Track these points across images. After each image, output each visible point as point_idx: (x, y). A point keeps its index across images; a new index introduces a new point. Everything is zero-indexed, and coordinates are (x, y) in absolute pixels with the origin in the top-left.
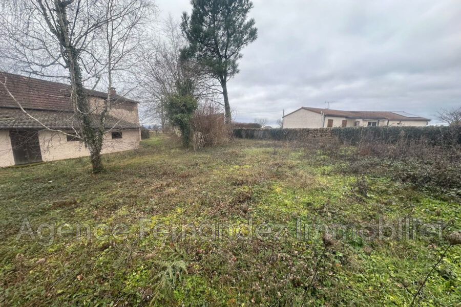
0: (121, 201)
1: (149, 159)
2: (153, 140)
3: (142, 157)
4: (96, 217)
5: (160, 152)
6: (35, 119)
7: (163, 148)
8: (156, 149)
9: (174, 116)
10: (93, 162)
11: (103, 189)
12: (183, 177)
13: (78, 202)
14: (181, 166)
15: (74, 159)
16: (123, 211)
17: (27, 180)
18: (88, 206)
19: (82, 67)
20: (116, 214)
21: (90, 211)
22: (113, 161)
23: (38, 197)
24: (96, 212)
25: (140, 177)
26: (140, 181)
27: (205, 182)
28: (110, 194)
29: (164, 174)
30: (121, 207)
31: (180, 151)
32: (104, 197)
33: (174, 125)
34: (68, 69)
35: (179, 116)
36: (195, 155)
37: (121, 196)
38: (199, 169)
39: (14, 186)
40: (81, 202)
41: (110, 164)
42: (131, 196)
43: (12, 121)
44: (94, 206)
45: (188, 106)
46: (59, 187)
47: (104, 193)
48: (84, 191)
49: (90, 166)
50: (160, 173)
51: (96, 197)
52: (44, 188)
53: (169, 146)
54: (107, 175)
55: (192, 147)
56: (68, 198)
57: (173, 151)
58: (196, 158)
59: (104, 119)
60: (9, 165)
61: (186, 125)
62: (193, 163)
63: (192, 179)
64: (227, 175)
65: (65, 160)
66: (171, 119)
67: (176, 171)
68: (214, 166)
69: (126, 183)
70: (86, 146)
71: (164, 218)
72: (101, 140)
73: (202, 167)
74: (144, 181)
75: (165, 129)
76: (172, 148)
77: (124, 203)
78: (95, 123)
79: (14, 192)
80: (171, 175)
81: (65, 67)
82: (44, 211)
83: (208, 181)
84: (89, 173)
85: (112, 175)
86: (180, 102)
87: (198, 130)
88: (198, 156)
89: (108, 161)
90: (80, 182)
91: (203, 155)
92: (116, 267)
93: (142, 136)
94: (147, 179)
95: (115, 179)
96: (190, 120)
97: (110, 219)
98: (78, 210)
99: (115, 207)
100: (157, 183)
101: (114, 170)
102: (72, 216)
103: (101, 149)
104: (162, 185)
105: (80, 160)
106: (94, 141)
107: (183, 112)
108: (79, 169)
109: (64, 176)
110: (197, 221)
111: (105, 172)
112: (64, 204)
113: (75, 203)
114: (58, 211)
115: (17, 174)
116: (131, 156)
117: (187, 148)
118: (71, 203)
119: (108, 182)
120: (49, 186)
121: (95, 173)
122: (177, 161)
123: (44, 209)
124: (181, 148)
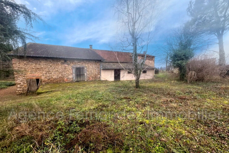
0: (147, 103)
1: (159, 85)
2: (160, 74)
3: (155, 83)
4: (137, 107)
5: (165, 81)
6: (122, 66)
7: (166, 79)
8: (162, 80)
9: (177, 62)
10: (136, 83)
11: (140, 95)
12: (181, 99)
13: (131, 98)
14: (179, 92)
15: (129, 81)
16: (148, 108)
17: (117, 86)
18: (134, 101)
19: (137, 45)
20: (145, 109)
21: (135, 104)
22: (143, 83)
23: (120, 93)
24: (137, 105)
25: (155, 93)
26: (155, 96)
27: (199, 106)
28: (142, 99)
29: (169, 94)
30: (147, 106)
31: (178, 82)
32: (139, 99)
33: (175, 67)
34: (133, 46)
35: (179, 62)
36: (189, 86)
37: (147, 101)
38: (192, 95)
39: (114, 88)
40: (132, 99)
41: (142, 84)
42: (151, 102)
43: (115, 66)
44: (136, 102)
45: (187, 56)
46: (125, 91)
47: (140, 97)
48: (133, 94)
49: (135, 84)
50: (166, 93)
51: (137, 99)
52: (121, 91)
53: (170, 79)
54: (140, 89)
55: (186, 80)
56: (128, 96)
57: (173, 82)
58: (189, 88)
59: (142, 65)
60: (112, 81)
61: (183, 67)
62: (188, 91)
63: (188, 101)
64: (222, 105)
65: (126, 81)
66: (174, 64)
67: (176, 94)
68: (206, 96)
69: (148, 95)
70: (135, 76)
71: (170, 120)
72: (140, 74)
73: (195, 95)
74: (157, 96)
75: (168, 69)
76: (172, 80)
77: (148, 105)
78: (139, 67)
79: (114, 90)
80: (172, 96)
81: (132, 46)
82: (121, 99)
83: (202, 106)
84: (134, 87)
85: (142, 90)
86: (181, 54)
87: (192, 70)
88: (192, 87)
89: (141, 83)
90: (131, 90)
91: (195, 87)
92: (147, 136)
93: (155, 72)
94: (158, 95)
95: (144, 92)
96: (187, 64)
97: (143, 110)
98: (131, 102)
99: (144, 105)
100: (164, 99)
101: (144, 87)
102: (129, 104)
103: (140, 78)
104: (167, 100)
105: (131, 81)
106: (137, 74)
107: (182, 59)
108: (131, 85)
109: (127, 87)
110: (195, 132)
111: (140, 88)
112: (127, 98)
113: (130, 99)
114: (125, 100)
115: (115, 84)
116: (150, 82)
117: (183, 81)
118: (129, 98)
119: (141, 93)
120: (123, 90)
121: (136, 88)
122: (176, 88)
123: (121, 98)
124: (178, 80)
